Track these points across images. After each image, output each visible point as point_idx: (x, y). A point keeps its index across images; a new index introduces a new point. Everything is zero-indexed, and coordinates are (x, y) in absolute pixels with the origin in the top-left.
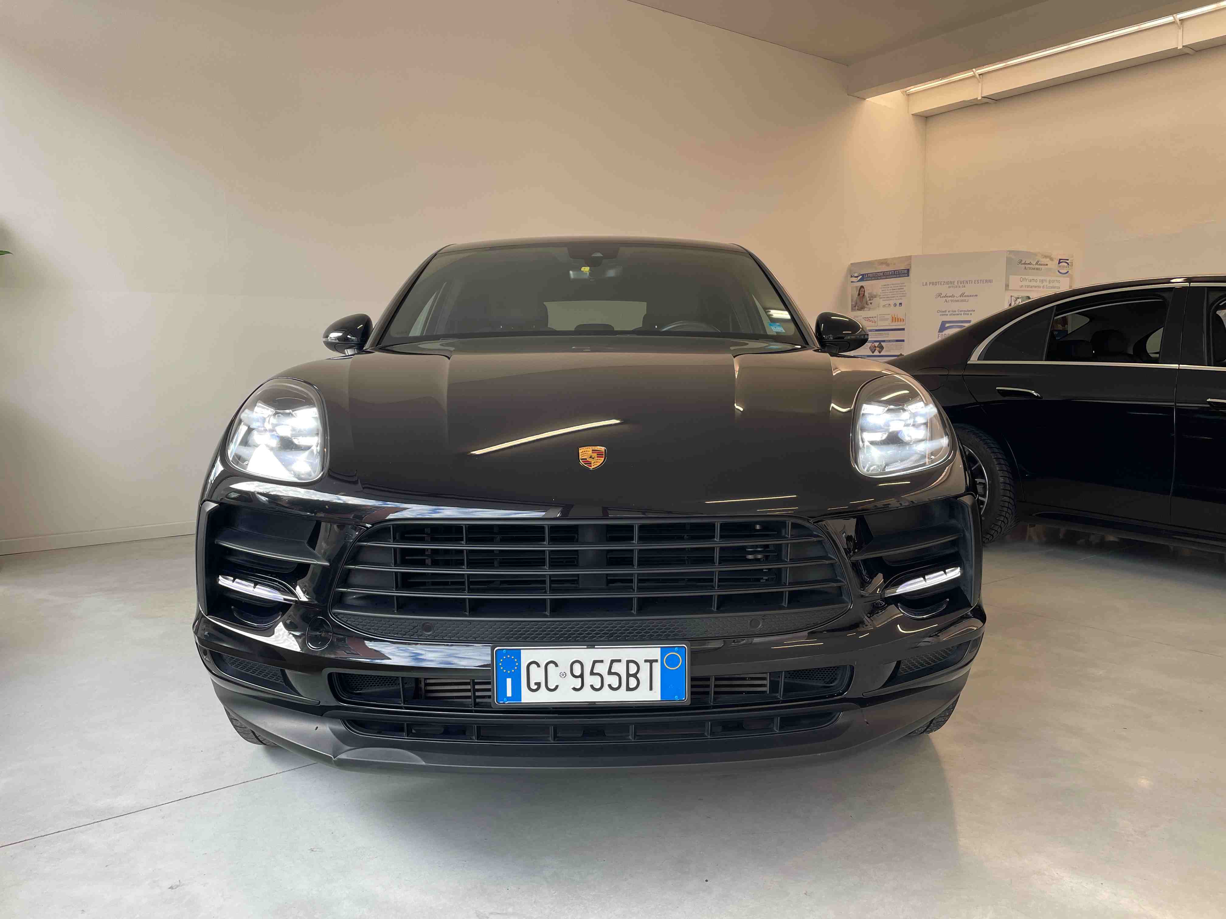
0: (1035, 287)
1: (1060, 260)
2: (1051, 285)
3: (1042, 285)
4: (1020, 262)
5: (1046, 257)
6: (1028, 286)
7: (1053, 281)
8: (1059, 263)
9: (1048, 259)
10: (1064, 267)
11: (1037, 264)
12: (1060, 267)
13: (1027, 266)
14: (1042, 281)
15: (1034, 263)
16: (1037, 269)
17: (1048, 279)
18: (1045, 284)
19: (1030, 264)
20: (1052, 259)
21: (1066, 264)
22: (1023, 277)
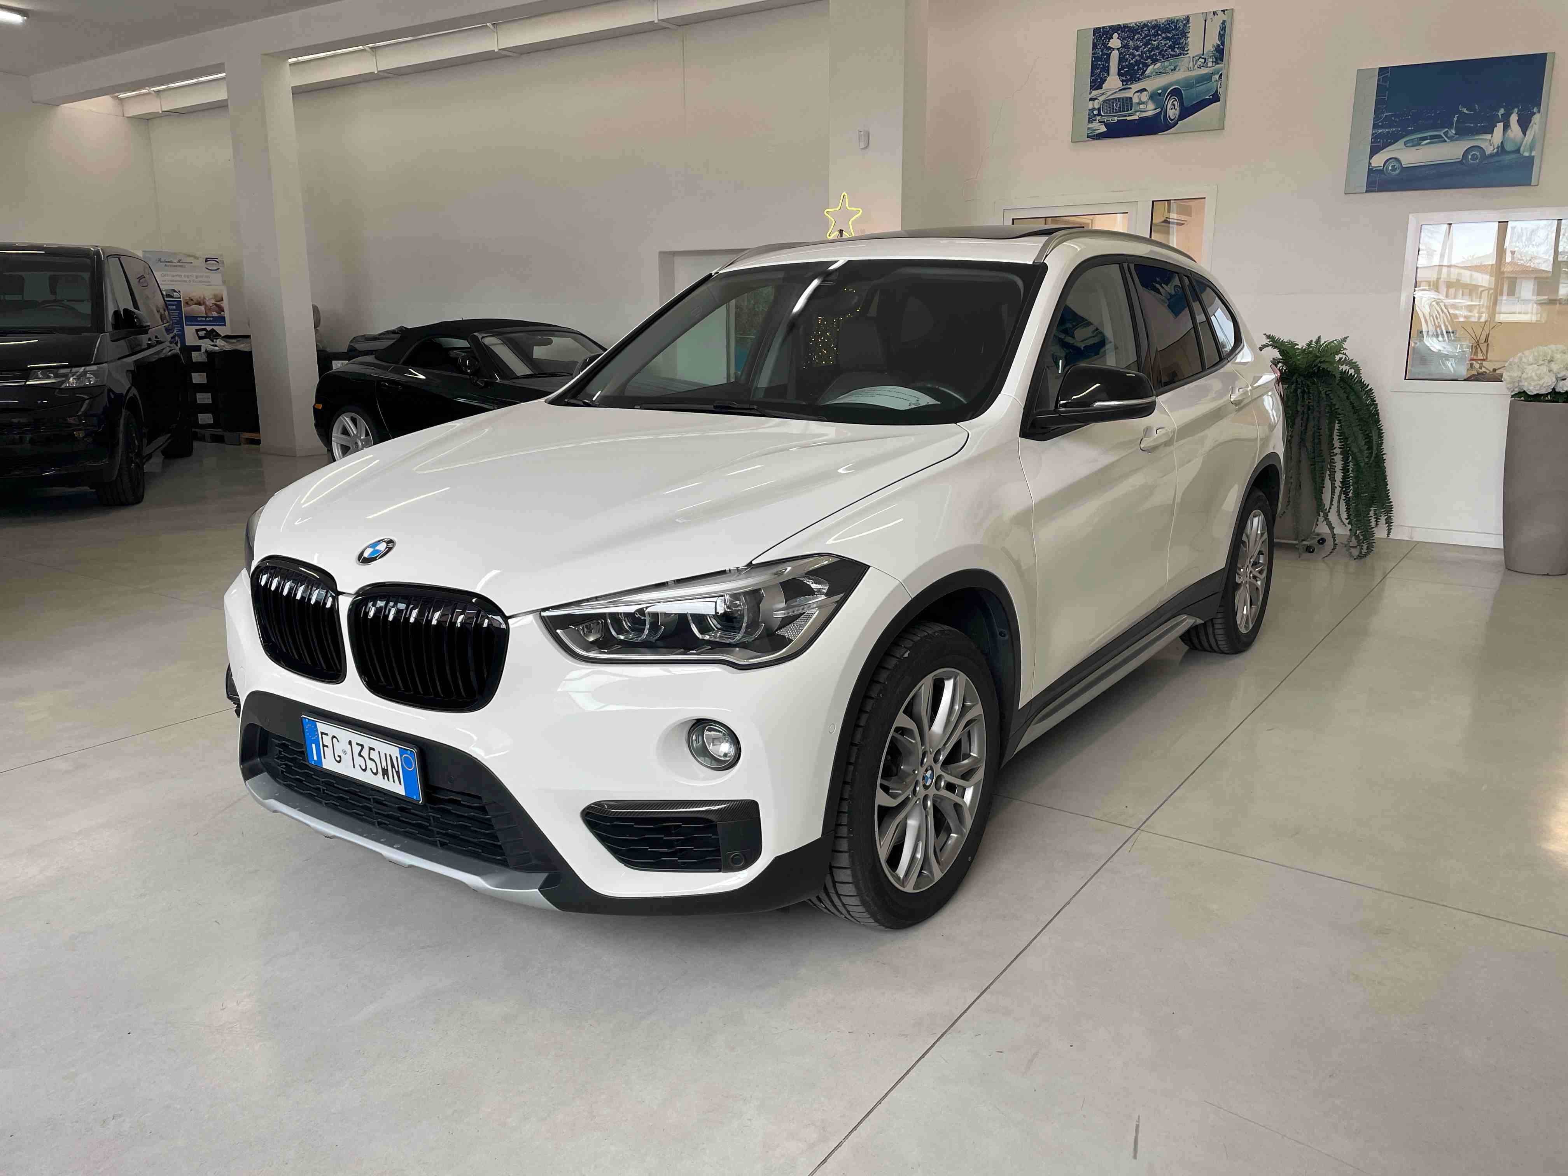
0: (180, 281)
1: (207, 258)
2: (200, 279)
3: (187, 280)
4: (160, 260)
5: (189, 256)
6: (171, 281)
7: (201, 276)
8: (207, 260)
9: (192, 258)
10: (213, 264)
11: (179, 261)
12: (207, 264)
13: (167, 264)
14: (188, 277)
15: (176, 261)
16: (180, 266)
17: (195, 274)
18: (191, 278)
19: (171, 262)
20: (196, 258)
21: (215, 262)
22: (164, 273)
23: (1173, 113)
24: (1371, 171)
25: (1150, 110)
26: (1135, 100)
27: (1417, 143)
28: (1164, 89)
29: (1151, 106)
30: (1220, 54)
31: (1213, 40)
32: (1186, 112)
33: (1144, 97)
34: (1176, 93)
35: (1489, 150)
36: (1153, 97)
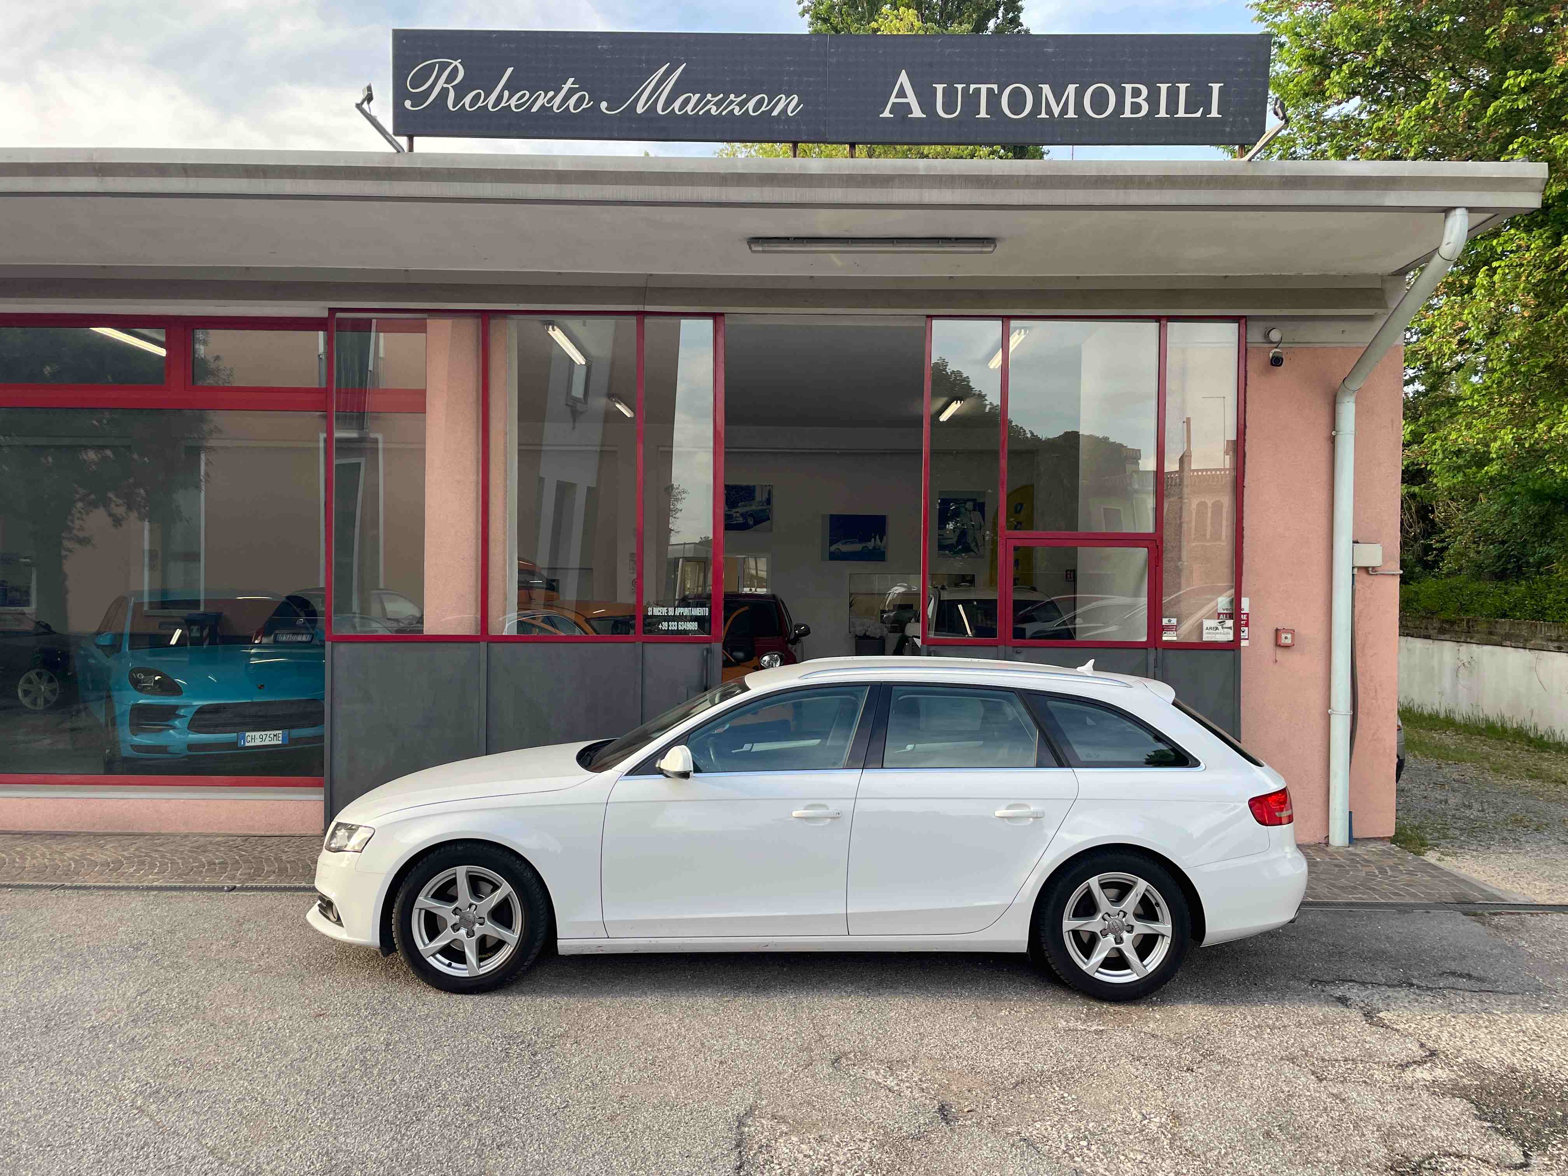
23: (751, 522)
24: (831, 553)
25: (741, 520)
26: (734, 515)
27: (846, 543)
28: (747, 512)
29: (741, 519)
30: (769, 501)
31: (765, 496)
32: (756, 523)
33: (738, 515)
34: (751, 515)
35: (870, 548)
36: (742, 515)
